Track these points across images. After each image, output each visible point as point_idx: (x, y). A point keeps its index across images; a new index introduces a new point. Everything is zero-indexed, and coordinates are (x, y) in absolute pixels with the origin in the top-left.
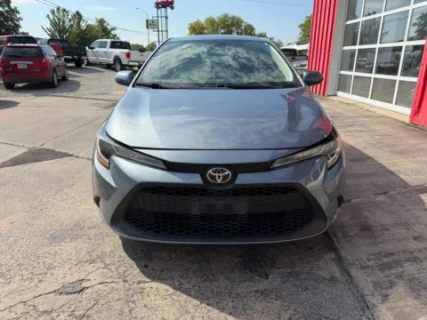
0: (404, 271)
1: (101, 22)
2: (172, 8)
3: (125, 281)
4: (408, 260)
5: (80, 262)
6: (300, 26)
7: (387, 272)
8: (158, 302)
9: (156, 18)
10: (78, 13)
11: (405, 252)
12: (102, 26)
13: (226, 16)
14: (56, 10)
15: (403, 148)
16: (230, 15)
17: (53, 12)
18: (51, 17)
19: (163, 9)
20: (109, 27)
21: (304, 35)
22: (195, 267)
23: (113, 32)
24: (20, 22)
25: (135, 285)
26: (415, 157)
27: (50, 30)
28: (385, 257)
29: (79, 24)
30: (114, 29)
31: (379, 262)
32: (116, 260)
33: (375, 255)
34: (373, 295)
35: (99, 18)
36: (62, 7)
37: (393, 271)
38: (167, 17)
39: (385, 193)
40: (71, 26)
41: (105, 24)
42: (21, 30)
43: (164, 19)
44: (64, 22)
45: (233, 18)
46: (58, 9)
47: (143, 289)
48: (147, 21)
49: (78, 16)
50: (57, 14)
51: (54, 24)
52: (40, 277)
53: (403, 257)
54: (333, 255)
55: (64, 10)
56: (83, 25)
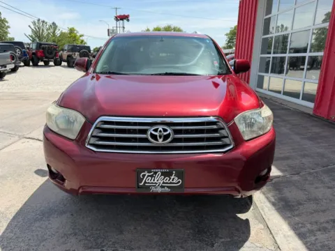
1: (72, 31)
2: (128, 20)
6: (227, 35)
9: (115, 28)
10: (54, 23)
12: (73, 33)
14: (36, 21)
16: (173, 26)
17: (34, 23)
18: (33, 27)
19: (121, 21)
20: (78, 35)
21: (229, 42)
23: (81, 38)
24: (9, 29)
27: (31, 37)
29: (54, 32)
30: (81, 36)
35: (71, 27)
36: (42, 19)
38: (124, 27)
40: (49, 33)
41: (75, 32)
42: (9, 36)
43: (122, 29)
44: (43, 30)
45: (175, 28)
46: (39, 20)
48: (108, 30)
49: (54, 26)
50: (37, 24)
51: (35, 32)
55: (43, 22)
56: (58, 33)
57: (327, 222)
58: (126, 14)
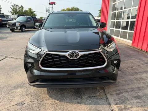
0: (123, 95)
1: (30, 9)
2: (55, 5)
3: (38, 101)
4: (125, 92)
5: (23, 95)
6: (99, 11)
7: (118, 96)
8: (48, 107)
9: (49, 8)
10: (22, 6)
11: (124, 89)
12: (30, 10)
13: (74, 8)
14: (14, 5)
15: (128, 55)
16: (75, 7)
17: (13, 6)
18: (12, 8)
19: (52, 5)
20: (33, 11)
21: (100, 14)
22: (60, 96)
23: (34, 13)
24: (1, 9)
25: (41, 102)
26: (131, 58)
27: (12, 12)
28: (118, 91)
29: (22, 10)
30: (34, 12)
31: (116, 93)
32: (35, 94)
33: (115, 90)
34: (113, 103)
35: (29, 8)
37: (120, 95)
38: (53, 8)
39: (121, 70)
40: (20, 11)
41: (31, 10)
42: (1, 12)
43: (52, 8)
44: (17, 10)
45: (76, 8)
46: (15, 5)
47: (43, 103)
48: (46, 9)
49: (22, 7)
50: (14, 7)
51: (13, 10)
52: (11, 100)
53: (123, 91)
54: (103, 91)
55: (17, 5)
56: (24, 10)
57: (129, 89)
58: (54, 2)
